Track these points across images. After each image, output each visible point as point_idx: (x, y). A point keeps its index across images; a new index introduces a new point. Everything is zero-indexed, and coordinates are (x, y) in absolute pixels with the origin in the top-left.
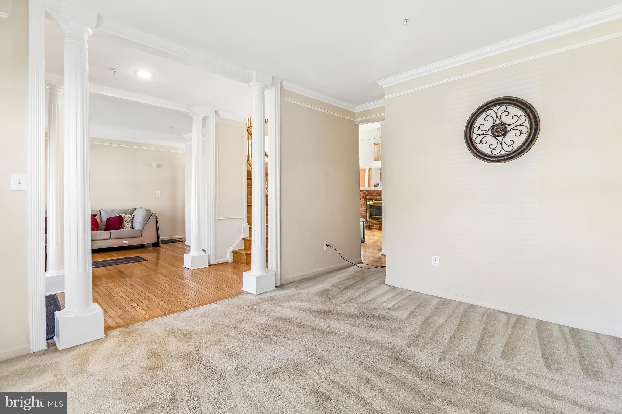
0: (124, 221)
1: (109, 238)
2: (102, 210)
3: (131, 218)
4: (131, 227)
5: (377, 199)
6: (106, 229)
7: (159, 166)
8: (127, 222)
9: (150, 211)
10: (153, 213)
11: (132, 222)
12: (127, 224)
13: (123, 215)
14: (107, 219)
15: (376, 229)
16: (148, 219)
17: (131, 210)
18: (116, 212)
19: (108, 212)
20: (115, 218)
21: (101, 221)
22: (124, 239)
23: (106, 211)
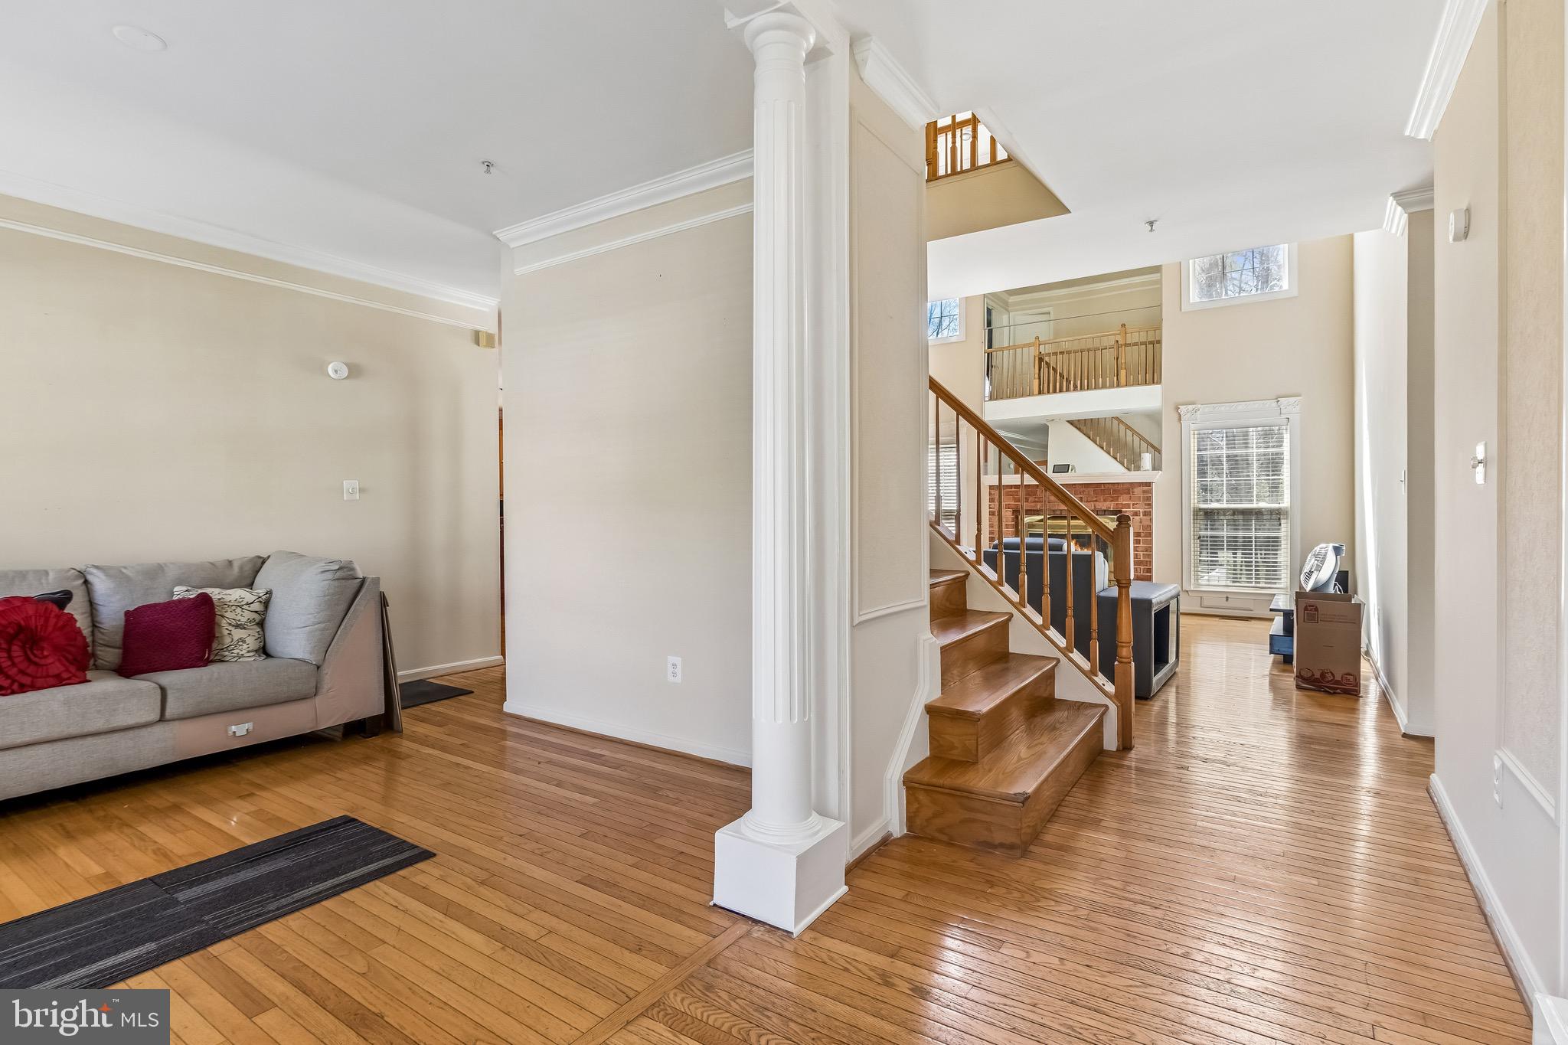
0: (224, 623)
1: (155, 715)
2: (94, 571)
3: (257, 606)
4: (256, 651)
6: (127, 669)
7: (355, 371)
8: (237, 626)
9: (353, 569)
10: (364, 580)
11: (261, 624)
12: (238, 634)
13: (215, 593)
14: (127, 614)
16: (343, 607)
17: (241, 568)
18: (172, 573)
19: (128, 579)
20: (172, 608)
21: (94, 625)
22: (232, 717)
23: (116, 574)
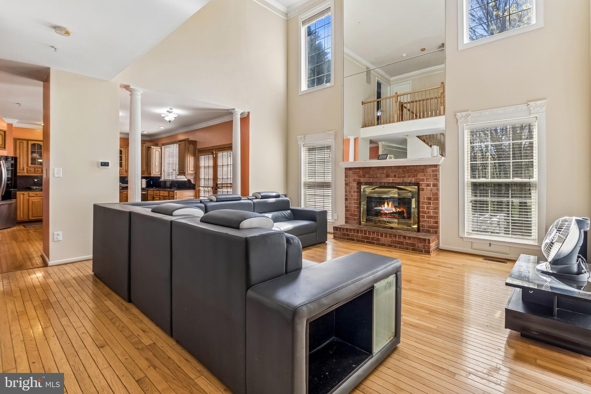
5: (383, 184)
15: (383, 245)
